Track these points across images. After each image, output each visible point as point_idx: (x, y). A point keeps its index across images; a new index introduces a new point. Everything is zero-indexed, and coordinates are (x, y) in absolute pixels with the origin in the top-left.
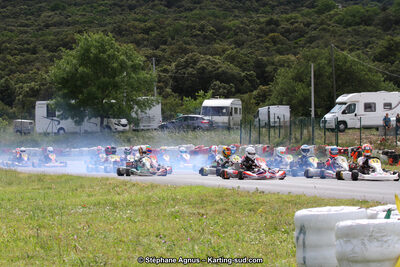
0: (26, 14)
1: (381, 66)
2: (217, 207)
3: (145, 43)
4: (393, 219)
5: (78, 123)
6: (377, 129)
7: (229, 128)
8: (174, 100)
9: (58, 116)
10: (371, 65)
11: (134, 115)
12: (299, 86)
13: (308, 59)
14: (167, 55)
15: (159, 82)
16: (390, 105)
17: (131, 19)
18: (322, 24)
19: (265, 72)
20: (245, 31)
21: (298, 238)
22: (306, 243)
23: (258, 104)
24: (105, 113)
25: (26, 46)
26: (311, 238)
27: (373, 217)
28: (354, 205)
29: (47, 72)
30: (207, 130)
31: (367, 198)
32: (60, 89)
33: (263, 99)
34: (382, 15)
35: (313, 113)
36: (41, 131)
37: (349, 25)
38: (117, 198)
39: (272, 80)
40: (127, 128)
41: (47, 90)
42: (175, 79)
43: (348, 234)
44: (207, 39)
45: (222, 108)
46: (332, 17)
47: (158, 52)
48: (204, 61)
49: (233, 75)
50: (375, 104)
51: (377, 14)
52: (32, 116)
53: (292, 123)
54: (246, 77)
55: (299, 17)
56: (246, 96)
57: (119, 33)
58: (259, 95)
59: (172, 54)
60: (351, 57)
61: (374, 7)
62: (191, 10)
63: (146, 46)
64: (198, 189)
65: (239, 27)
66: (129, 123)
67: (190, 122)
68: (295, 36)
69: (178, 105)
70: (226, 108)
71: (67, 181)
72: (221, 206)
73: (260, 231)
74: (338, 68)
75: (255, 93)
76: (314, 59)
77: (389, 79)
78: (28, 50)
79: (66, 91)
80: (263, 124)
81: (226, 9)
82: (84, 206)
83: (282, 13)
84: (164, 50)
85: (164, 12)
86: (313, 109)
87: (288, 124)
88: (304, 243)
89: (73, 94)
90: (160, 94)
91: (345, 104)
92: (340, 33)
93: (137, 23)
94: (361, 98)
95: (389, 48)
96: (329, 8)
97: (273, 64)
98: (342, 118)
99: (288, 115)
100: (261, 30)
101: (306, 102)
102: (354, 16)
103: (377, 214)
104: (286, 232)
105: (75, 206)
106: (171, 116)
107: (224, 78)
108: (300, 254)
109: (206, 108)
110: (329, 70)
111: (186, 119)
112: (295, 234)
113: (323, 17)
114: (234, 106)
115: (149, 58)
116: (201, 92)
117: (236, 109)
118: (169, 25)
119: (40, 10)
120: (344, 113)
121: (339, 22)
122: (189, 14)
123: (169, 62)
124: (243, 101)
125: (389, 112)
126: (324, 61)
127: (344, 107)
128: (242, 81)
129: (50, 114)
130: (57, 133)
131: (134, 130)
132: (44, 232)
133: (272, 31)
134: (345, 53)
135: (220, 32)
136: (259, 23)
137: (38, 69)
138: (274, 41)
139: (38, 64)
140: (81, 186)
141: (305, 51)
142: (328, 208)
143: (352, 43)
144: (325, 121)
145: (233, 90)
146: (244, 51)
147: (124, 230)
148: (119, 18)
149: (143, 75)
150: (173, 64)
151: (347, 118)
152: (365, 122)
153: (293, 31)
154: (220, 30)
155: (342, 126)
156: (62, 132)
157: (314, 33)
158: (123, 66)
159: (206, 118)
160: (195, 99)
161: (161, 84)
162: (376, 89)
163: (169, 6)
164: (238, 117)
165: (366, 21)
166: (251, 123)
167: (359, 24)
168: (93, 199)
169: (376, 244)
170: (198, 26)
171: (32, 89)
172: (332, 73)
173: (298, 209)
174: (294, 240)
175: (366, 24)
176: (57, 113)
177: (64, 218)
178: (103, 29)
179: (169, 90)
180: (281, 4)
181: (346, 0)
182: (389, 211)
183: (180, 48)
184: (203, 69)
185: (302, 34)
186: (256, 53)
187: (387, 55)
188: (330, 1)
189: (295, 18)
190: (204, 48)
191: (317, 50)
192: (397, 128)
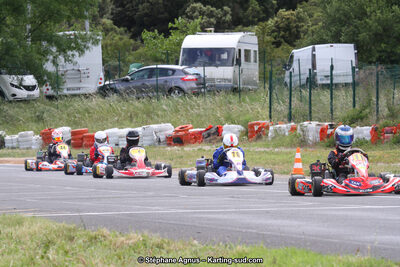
7: (235, 90)
11: (49, 67)
30: (197, 94)
40: (36, 93)
45: (221, 51)
66: (41, 82)
67: (162, 79)
70: (228, 50)
111: (152, 73)
116: (180, 21)
117: (247, 52)
131: (50, 98)
159: (192, 70)
160: (167, 34)
164: (252, 69)
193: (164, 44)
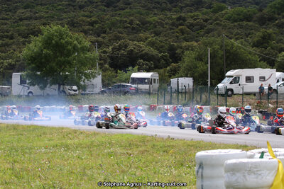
0: (6, 11)
1: (258, 51)
2: (141, 149)
3: (91, 32)
4: (266, 159)
5: (42, 88)
6: (255, 95)
7: (149, 93)
8: (110, 73)
9: (28, 84)
10: (251, 49)
11: (82, 83)
12: (199, 64)
13: (206, 45)
14: (106, 41)
15: (100, 60)
16: (264, 78)
17: (80, 16)
18: (216, 20)
19: (175, 53)
20: (162, 25)
21: (198, 172)
22: (204, 175)
23: (170, 77)
24: (62, 81)
25: (6, 33)
26: (207, 172)
27: (251, 157)
28: (237, 148)
29: (20, 52)
30: (134, 94)
31: (247, 144)
32: (29, 64)
33: (174, 73)
34: (259, 14)
35: (209, 83)
36: (16, 94)
37: (236, 21)
38: (69, 142)
39: (180, 60)
40: (77, 92)
41: (20, 65)
42: (111, 58)
43: (234, 169)
44: (135, 30)
45: (145, 79)
46: (223, 15)
47: (100, 39)
48: (132, 45)
49: (152, 56)
50: (253, 77)
51: (255, 14)
52: (10, 83)
53: (194, 90)
54: (162, 57)
55: (200, 15)
56: (162, 70)
57: (73, 25)
58: (171, 70)
59: (109, 40)
60: (237, 43)
61: (253, 8)
62: (124, 9)
63: (91, 34)
64: (127, 136)
65: (157, 22)
66: (79, 89)
67: (122, 89)
68: (198, 29)
69: (113, 76)
70: (148, 79)
71: (34, 130)
72: (144, 148)
73: (170, 167)
74: (227, 51)
75: (168, 68)
76: (211, 44)
77: (264, 59)
78: (7, 37)
79: (33, 65)
80: (174, 90)
81: (149, 9)
82: (46, 148)
83: (188, 12)
84: (103, 38)
85: (104, 11)
86: (209, 80)
87: (191, 91)
88: (202, 175)
89: (38, 68)
90: (101, 68)
92: (229, 26)
93: (84, 18)
94: (243, 73)
95: (263, 38)
96: (221, 9)
97: (181, 48)
98: (229, 87)
99: (191, 84)
100: (173, 24)
101: (204, 75)
102: (239, 15)
103: (254, 155)
104: (189, 167)
105: (40, 147)
106: (109, 84)
107: (146, 57)
108: (199, 183)
109: (133, 79)
110: (221, 53)
111: (119, 86)
112: (196, 168)
113: (217, 15)
114: (153, 78)
115: (93, 43)
116: (130, 68)
117: (155, 79)
118: (108, 20)
119: (17, 8)
120: (231, 83)
121: (229, 19)
122: (122, 12)
123: (108, 46)
124: (160, 74)
126: (217, 47)
127: (231, 79)
128: (159, 61)
129: (22, 82)
130: (28, 96)
131: (82, 94)
132: (17, 166)
133: (181, 25)
134: (232, 40)
135: (144, 25)
136: (172, 19)
137: (15, 50)
138: (182, 32)
139: (14, 47)
140: (44, 133)
141: (204, 39)
142: (219, 150)
143: (238, 34)
144: (218, 89)
145: (153, 66)
146: (161, 39)
147: (74, 165)
148: (72, 14)
149: (89, 54)
150: (111, 48)
151: (233, 86)
152: (246, 90)
153: (197, 25)
154: (144, 23)
155: (230, 93)
156: (31, 95)
157: (211, 27)
158: (75, 48)
159: (134, 86)
161: (102, 62)
162: (254, 67)
163: (108, 6)
164: (156, 85)
165: (248, 18)
166: (165, 90)
167: (243, 20)
168: (52, 143)
169: (253, 176)
170: (128, 21)
171: (10, 64)
172: (223, 55)
173: (198, 151)
174: (195, 173)
175: (247, 21)
176: (27, 81)
177: (32, 156)
178: (60, 22)
179: (107, 66)
180: (187, 5)
181: (234, 3)
182: (263, 153)
183: (115, 36)
184: (131, 50)
185: (202, 27)
186: (169, 40)
187: (263, 43)
188: (222, 4)
189: (197, 15)
190: (132, 36)
191: (213, 38)
192: (269, 94)
193: (125, 75)
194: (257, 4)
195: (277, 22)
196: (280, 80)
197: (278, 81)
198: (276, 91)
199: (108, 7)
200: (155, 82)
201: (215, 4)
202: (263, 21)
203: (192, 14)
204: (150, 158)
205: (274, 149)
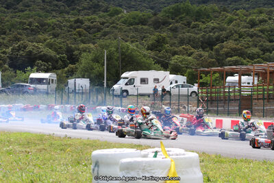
1: (152, 53)
2: (38, 147)
4: (159, 158)
6: (149, 96)
7: (47, 93)
8: (10, 73)
10: (146, 52)
12: (96, 65)
13: (103, 47)
14: (5, 41)
16: (158, 80)
18: (112, 23)
19: (73, 55)
21: (94, 170)
22: (99, 173)
23: (67, 77)
26: (102, 170)
27: (145, 156)
28: (132, 148)
30: (33, 94)
31: (141, 143)
33: (71, 74)
34: (153, 19)
35: (105, 84)
37: (131, 24)
39: (78, 61)
42: (11, 58)
43: (128, 168)
44: (34, 32)
45: (43, 79)
46: (120, 19)
48: (31, 46)
49: (51, 57)
50: (147, 79)
51: (150, 18)
53: (91, 90)
54: (60, 58)
55: (97, 18)
56: (59, 71)
58: (69, 71)
59: (9, 41)
60: (132, 46)
61: (148, 12)
62: (23, 11)
64: (25, 135)
65: (56, 24)
67: (21, 88)
68: (95, 31)
69: (12, 77)
70: (46, 79)
72: (42, 146)
73: (67, 165)
74: (123, 54)
75: (66, 69)
76: (107, 47)
77: (158, 62)
80: (71, 90)
81: (47, 12)
83: (85, 15)
84: (3, 39)
85: (4, 12)
86: (105, 81)
87: (88, 91)
88: (97, 173)
91: (127, 78)
92: (124, 30)
94: (138, 75)
95: (158, 41)
96: (117, 12)
97: (79, 50)
98: (125, 88)
99: (88, 85)
100: (71, 27)
101: (100, 76)
102: (134, 18)
103: (148, 154)
104: (86, 165)
107: (45, 58)
109: (32, 79)
110: (117, 55)
111: (18, 86)
112: (92, 167)
113: (113, 18)
114: (51, 78)
116: (29, 68)
117: (52, 80)
118: (8, 21)
120: (126, 84)
121: (124, 22)
122: (21, 14)
123: (7, 47)
124: (57, 75)
125: (157, 85)
126: (113, 49)
127: (127, 80)
128: (57, 61)
133: (78, 27)
134: (128, 43)
135: (43, 27)
136: (70, 21)
138: (80, 35)
141: (101, 42)
142: (115, 149)
143: (133, 37)
144: (114, 90)
145: (50, 67)
146: (59, 40)
150: (10, 48)
151: (129, 88)
152: (141, 92)
153: (93, 28)
154: (43, 25)
155: (125, 94)
157: (107, 30)
159: (32, 86)
160: (25, 73)
161: (1, 62)
162: (148, 69)
163: (8, 7)
164: (54, 86)
165: (143, 22)
166: (62, 90)
167: (138, 24)
170: (27, 23)
172: (118, 57)
173: (94, 150)
174: (91, 171)
175: (142, 24)
179: (6, 66)
180: (84, 9)
181: (130, 7)
182: (156, 152)
183: (15, 37)
184: (30, 52)
185: (99, 30)
186: (68, 42)
187: (157, 46)
188: (118, 8)
189: (94, 19)
190: (31, 37)
191: (109, 41)
192: (163, 96)
193: (24, 76)
194: (152, 8)
195: (171, 26)
196: (174, 82)
197: (171, 83)
198: (169, 92)
199: (8, 9)
200: (52, 82)
201: (112, 8)
202: (158, 25)
203: (89, 17)
204: (47, 156)
205: (167, 149)
